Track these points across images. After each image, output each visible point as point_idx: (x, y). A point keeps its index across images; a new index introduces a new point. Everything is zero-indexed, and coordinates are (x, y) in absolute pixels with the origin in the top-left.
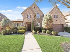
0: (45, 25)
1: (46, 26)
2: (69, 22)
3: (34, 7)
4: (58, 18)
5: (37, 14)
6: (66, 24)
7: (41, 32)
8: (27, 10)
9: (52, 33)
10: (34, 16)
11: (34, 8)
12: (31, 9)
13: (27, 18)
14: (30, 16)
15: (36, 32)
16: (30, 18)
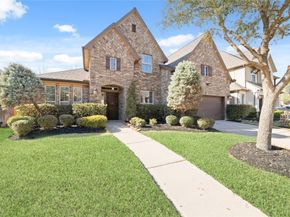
0: (181, 98)
1: (184, 103)
2: (238, 91)
3: (134, 26)
4: (210, 75)
5: (143, 56)
6: (232, 95)
7: (164, 122)
8: (106, 37)
9: (200, 123)
10: (132, 63)
11: (134, 30)
12: (121, 34)
13: (108, 67)
14: (119, 61)
15: (148, 122)
16: (118, 69)
